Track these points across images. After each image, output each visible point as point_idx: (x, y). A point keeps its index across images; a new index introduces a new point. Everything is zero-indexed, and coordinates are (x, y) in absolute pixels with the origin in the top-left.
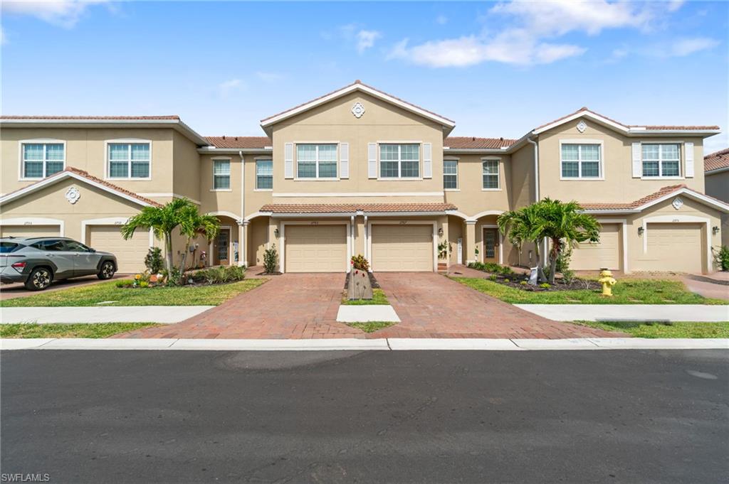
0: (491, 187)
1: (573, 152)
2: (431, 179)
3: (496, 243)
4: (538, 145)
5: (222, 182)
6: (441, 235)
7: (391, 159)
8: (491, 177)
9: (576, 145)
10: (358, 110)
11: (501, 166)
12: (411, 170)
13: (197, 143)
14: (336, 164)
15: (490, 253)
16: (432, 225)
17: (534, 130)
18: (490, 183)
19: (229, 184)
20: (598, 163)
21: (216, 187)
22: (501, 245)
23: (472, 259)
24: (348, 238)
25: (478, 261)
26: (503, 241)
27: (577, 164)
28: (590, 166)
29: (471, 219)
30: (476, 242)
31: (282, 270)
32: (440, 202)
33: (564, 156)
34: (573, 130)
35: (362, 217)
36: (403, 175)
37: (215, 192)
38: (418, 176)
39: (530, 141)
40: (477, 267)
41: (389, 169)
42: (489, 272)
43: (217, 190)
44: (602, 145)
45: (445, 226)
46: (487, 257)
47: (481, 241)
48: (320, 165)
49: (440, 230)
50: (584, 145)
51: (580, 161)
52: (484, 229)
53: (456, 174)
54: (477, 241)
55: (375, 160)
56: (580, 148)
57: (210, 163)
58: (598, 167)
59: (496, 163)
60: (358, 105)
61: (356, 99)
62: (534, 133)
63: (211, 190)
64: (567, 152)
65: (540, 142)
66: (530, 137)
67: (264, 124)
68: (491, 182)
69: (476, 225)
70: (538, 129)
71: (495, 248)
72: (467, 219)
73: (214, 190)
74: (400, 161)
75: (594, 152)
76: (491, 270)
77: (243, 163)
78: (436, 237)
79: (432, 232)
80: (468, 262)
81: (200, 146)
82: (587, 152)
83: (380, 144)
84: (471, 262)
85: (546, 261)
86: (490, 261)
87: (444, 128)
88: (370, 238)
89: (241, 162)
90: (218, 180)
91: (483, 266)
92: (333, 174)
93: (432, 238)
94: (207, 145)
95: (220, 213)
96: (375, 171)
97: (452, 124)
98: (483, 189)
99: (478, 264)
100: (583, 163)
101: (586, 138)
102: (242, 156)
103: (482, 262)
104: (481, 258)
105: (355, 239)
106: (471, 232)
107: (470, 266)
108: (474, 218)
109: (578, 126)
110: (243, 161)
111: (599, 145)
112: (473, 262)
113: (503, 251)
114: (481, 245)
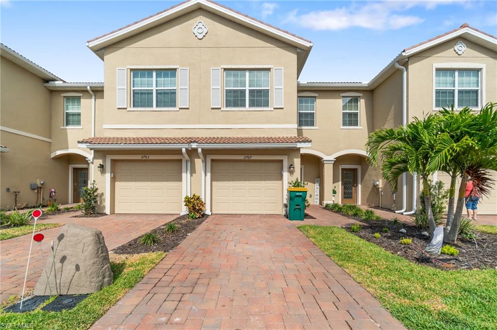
0: (350, 124)
1: (449, 79)
2: (282, 108)
3: (355, 183)
4: (407, 70)
5: (72, 119)
6: (291, 172)
7: (238, 87)
8: (350, 114)
9: (452, 70)
10: (200, 31)
11: (362, 103)
12: (260, 98)
13: (44, 77)
14: (175, 93)
15: (348, 194)
16: (282, 161)
17: (404, 51)
18: (349, 121)
19: (80, 121)
20: (477, 91)
21: (67, 124)
22: (360, 186)
23: (329, 200)
24: (184, 175)
25: (336, 202)
26: (362, 181)
27: (453, 92)
28: (468, 95)
29: (329, 157)
30: (333, 183)
31: (107, 211)
32: (293, 136)
33: (438, 83)
34: (450, 52)
35: (196, 150)
36: (252, 104)
37: (66, 129)
38: (268, 106)
39: (398, 66)
40: (335, 209)
41: (235, 99)
42: (347, 216)
43: (67, 127)
44: (484, 71)
45: (297, 162)
46: (345, 197)
47: (339, 181)
48: (157, 93)
49: (291, 166)
50: (461, 70)
51: (457, 88)
52: (342, 169)
53: (314, 112)
54: (335, 180)
55: (219, 87)
56: (457, 73)
57: (60, 100)
58: (477, 96)
59: (355, 100)
60: (201, 25)
61: (199, 18)
62: (404, 54)
63: (62, 128)
64: (442, 79)
65: (410, 67)
66: (398, 62)
67: (92, 44)
68: (351, 119)
69: (333, 164)
70: (409, 49)
71: (354, 188)
72: (325, 158)
73: (65, 127)
74: (247, 88)
75: (473, 79)
76: (350, 213)
77: (93, 100)
78: (286, 175)
79: (282, 169)
80: (325, 202)
81: (47, 81)
82: (465, 79)
83: (225, 69)
84: (329, 202)
85: (415, 203)
86: (349, 203)
87: (298, 51)
88: (209, 175)
89: (91, 98)
90: (71, 118)
91: (341, 209)
92: (173, 103)
93: (282, 176)
94: (54, 80)
95: (71, 151)
96: (218, 99)
97: (308, 45)
98: (342, 127)
99: (335, 205)
100: (460, 92)
101: (465, 61)
102: (91, 92)
103: (340, 203)
104: (338, 200)
105: (191, 176)
106: (328, 171)
107: (327, 207)
108: (332, 157)
109: (456, 48)
110: (93, 97)
111: (480, 69)
112: (331, 202)
113: (362, 192)
114: (339, 186)
